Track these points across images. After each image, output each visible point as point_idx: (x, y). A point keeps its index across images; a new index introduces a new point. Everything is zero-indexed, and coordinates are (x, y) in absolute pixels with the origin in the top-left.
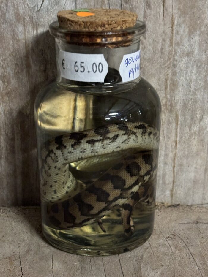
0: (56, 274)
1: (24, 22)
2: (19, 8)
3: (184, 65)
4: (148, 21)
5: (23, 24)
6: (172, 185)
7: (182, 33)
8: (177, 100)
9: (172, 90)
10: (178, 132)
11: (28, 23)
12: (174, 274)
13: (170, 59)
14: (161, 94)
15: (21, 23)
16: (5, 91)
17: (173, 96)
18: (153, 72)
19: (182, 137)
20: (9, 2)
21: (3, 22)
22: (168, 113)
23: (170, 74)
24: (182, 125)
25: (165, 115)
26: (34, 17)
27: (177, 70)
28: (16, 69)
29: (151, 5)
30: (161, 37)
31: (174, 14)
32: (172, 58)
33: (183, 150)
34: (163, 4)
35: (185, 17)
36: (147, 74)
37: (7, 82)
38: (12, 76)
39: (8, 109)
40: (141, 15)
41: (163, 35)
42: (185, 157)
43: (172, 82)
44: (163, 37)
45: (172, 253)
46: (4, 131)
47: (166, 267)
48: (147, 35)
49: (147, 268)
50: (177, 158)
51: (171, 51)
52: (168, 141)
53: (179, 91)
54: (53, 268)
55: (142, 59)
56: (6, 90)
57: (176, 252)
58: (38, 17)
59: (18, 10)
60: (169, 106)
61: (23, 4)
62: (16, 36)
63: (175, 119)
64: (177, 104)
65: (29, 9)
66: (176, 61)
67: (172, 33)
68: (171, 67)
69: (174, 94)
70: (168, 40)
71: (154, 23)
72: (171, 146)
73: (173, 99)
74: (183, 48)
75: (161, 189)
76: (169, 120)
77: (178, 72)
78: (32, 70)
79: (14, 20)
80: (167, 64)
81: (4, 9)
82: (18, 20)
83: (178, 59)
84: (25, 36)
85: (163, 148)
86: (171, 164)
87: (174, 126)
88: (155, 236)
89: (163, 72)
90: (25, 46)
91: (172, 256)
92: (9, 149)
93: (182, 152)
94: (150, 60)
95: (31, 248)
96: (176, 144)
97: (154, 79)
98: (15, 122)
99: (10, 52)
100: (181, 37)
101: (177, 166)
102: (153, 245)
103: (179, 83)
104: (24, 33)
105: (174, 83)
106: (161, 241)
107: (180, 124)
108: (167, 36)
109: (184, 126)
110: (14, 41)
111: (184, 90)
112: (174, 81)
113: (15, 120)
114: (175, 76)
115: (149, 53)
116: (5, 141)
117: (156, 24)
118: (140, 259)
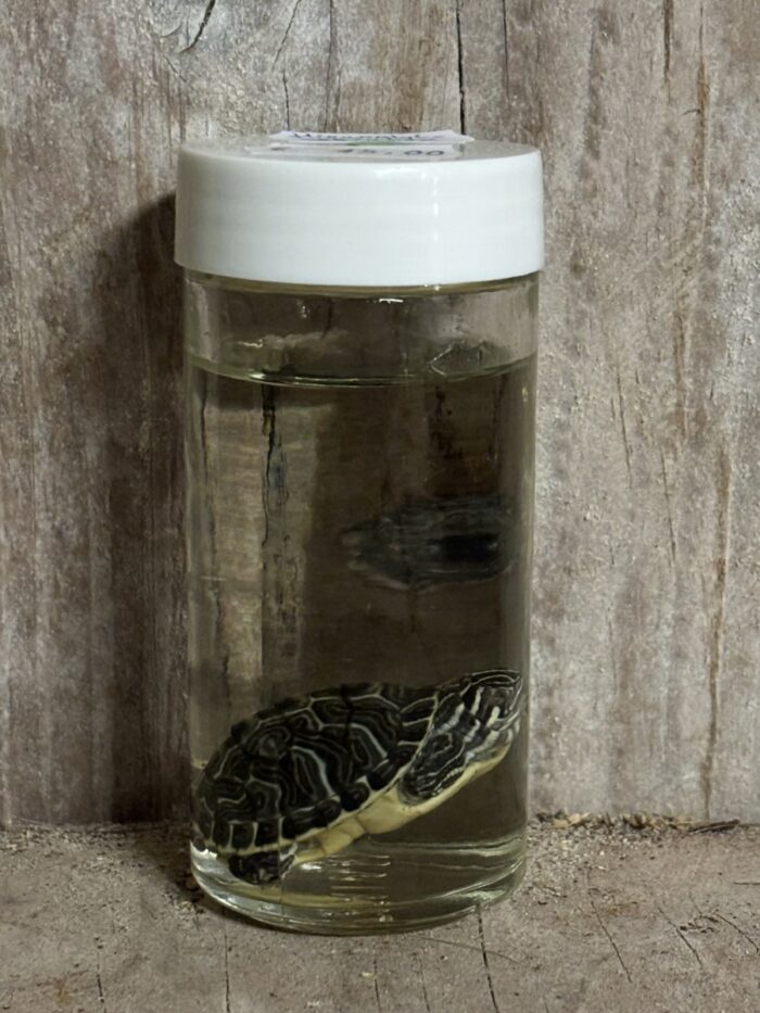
1: (135, 91)
2: (118, 38)
3: (747, 259)
4: (608, 87)
5: (131, 99)
6: (704, 743)
7: (737, 135)
8: (722, 394)
9: (703, 359)
10: (729, 525)
11: (148, 96)
13: (693, 236)
14: (659, 374)
15: (121, 96)
16: (56, 360)
17: (706, 382)
18: (628, 287)
19: (743, 548)
20: (78, 17)
21: (54, 90)
22: (689, 450)
23: (694, 293)
24: (742, 498)
25: (675, 459)
26: (172, 72)
27: (724, 280)
28: (100, 273)
29: (620, 25)
30: (659, 148)
31: (706, 62)
32: (700, 231)
33: (747, 601)
34: (663, 21)
35: (747, 71)
36: (606, 293)
37: (65, 324)
38: (82, 301)
39: (66, 430)
40: (581, 64)
41: (667, 140)
43: (701, 327)
44: (667, 150)
46: (49, 519)
48: (603, 141)
50: (725, 632)
51: (697, 205)
52: (690, 562)
53: (730, 362)
55: (586, 237)
56: (60, 356)
57: (721, 970)
58: (187, 72)
59: (111, 44)
60: (689, 422)
61: (131, 23)
62: (103, 147)
63: (715, 475)
64: (723, 414)
65: (154, 42)
66: (718, 242)
67: (702, 135)
68: (699, 265)
69: (709, 372)
70: (685, 160)
71: (629, 96)
72: (699, 581)
73: (708, 393)
74: (743, 194)
75: (663, 757)
76: (692, 477)
77: (725, 285)
78: (163, 277)
79: (97, 86)
80: (682, 254)
81: (61, 43)
82: (112, 87)
83: (724, 233)
84: (138, 147)
85: (667, 593)
86: (701, 657)
87: (712, 502)
88: (635, 922)
89: (665, 286)
90: (137, 186)
91: (704, 984)
92: (66, 589)
93: (746, 608)
94: (614, 240)
95: (144, 954)
96: (721, 574)
97: (631, 313)
98: (92, 482)
99: (78, 207)
100: (733, 150)
101: (724, 665)
102: (628, 950)
103: (729, 330)
104: (132, 136)
105: (710, 328)
106: (659, 938)
107: (734, 495)
108: (680, 145)
109: (750, 502)
110: (93, 164)
111: (751, 359)
112: (709, 323)
113: (90, 475)
114: (713, 301)
115: (611, 212)
116: (49, 557)
117: (638, 98)
118: (575, 993)
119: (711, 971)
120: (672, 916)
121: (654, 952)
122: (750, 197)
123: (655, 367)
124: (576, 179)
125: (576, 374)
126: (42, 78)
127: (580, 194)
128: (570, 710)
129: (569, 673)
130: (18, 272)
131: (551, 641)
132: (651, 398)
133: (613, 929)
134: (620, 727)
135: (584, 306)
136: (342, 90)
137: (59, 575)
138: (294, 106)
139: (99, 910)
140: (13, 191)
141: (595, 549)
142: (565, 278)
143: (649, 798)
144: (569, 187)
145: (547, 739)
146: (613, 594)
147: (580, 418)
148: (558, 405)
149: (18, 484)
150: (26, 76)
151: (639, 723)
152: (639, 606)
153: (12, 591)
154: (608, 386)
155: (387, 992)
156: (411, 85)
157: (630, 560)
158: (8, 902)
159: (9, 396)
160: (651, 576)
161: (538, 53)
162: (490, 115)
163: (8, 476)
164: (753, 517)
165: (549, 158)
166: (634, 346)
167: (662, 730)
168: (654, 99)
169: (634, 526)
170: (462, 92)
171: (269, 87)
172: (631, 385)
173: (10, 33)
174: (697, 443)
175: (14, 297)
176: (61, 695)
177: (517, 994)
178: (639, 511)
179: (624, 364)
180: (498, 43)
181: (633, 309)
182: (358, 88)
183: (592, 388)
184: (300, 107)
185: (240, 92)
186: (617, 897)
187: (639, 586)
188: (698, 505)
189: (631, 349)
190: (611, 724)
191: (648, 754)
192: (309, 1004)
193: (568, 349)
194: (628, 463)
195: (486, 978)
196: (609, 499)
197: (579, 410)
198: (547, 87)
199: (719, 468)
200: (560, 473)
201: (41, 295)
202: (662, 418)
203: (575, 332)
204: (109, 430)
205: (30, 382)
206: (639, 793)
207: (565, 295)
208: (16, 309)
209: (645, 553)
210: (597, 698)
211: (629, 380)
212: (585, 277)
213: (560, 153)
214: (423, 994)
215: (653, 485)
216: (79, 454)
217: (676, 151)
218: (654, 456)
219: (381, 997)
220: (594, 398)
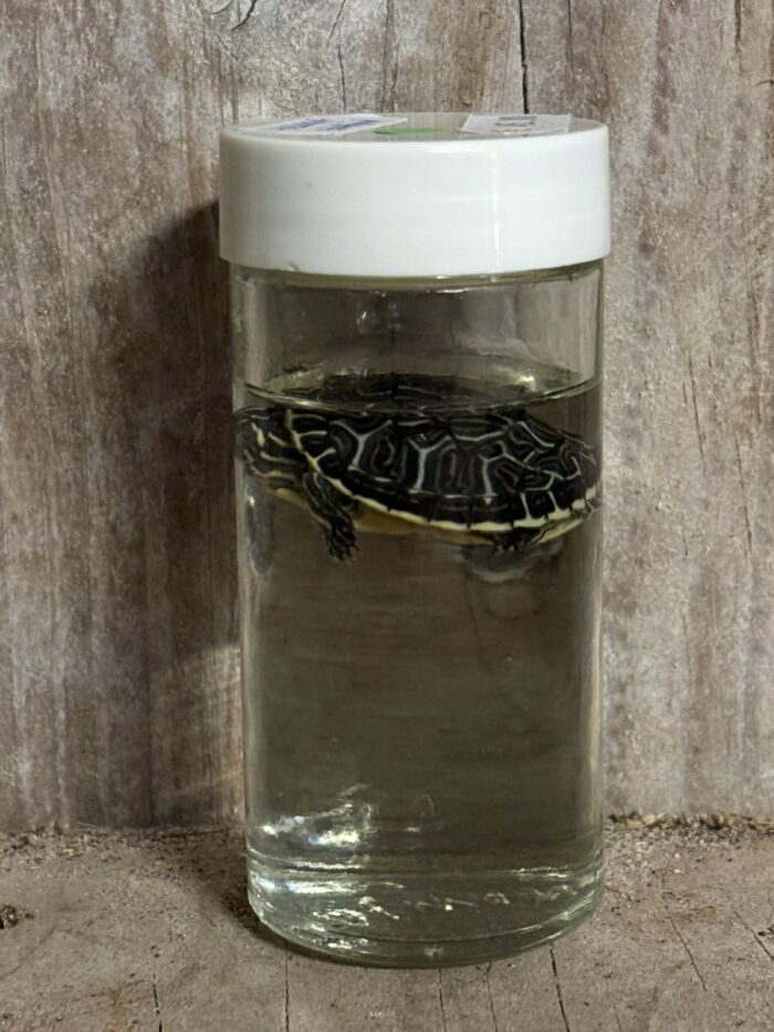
1: (185, 70)
2: (167, 15)
4: (677, 58)
5: (181, 78)
11: (199, 75)
13: (767, 210)
14: (733, 357)
15: (171, 75)
16: (107, 350)
18: (699, 266)
21: (102, 70)
22: (765, 436)
23: (769, 272)
25: (751, 446)
26: (223, 50)
28: (152, 259)
30: (731, 121)
36: (676, 273)
37: (119, 314)
38: (134, 288)
39: (119, 422)
40: (648, 35)
41: (739, 113)
44: (739, 123)
46: (102, 514)
48: (671, 114)
52: (767, 553)
54: (287, 1027)
55: (655, 215)
56: (112, 346)
58: (239, 50)
59: (160, 22)
60: (764, 408)
62: (153, 129)
65: (204, 20)
70: (758, 133)
71: (699, 67)
75: (741, 755)
76: (768, 464)
79: (146, 66)
80: (755, 232)
81: (110, 20)
84: (190, 128)
85: (744, 585)
88: (713, 926)
89: (738, 264)
90: (188, 168)
92: (121, 586)
94: (684, 219)
95: (202, 963)
97: (703, 294)
98: (146, 475)
99: (128, 190)
102: (703, 957)
104: (183, 117)
106: (736, 944)
108: (752, 117)
110: (144, 147)
113: (144, 469)
115: (681, 190)
116: (103, 554)
117: (708, 69)
118: (647, 1003)
120: (749, 921)
121: (730, 959)
123: (729, 350)
124: (644, 154)
125: (647, 358)
126: (89, 59)
127: (648, 170)
128: (644, 706)
129: (641, 669)
130: (67, 259)
131: (623, 636)
132: (724, 382)
133: (688, 935)
134: (695, 724)
135: (654, 287)
136: (400, 65)
137: (114, 572)
138: (350, 83)
139: (157, 917)
140: (62, 176)
141: (668, 540)
142: (635, 257)
143: (727, 798)
144: (637, 163)
145: (620, 736)
146: (687, 587)
147: (650, 404)
148: (627, 391)
149: (71, 479)
150: (73, 57)
151: (716, 720)
152: (714, 599)
153: (66, 589)
154: (680, 370)
155: (451, 1001)
156: (471, 59)
157: (705, 550)
158: (64, 909)
159: (60, 388)
160: (726, 567)
161: (604, 24)
162: (553, 89)
163: (61, 470)
165: (616, 134)
166: (706, 328)
167: (740, 727)
168: (725, 71)
169: (707, 514)
170: (524, 66)
171: (323, 63)
172: (703, 370)
173: (56, 11)
175: (63, 285)
176: (117, 694)
177: (587, 1004)
178: (713, 500)
179: (697, 347)
180: (561, 14)
181: (704, 290)
182: (416, 62)
183: (663, 373)
184: (356, 84)
185: (294, 70)
186: (692, 902)
187: (713, 576)
189: (703, 331)
190: (687, 721)
191: (725, 752)
192: (371, 1014)
193: (637, 332)
194: (701, 450)
195: (555, 987)
196: (682, 487)
197: (650, 396)
198: (613, 59)
200: (630, 460)
201: (91, 284)
202: (736, 403)
203: (645, 314)
204: (163, 421)
205: (82, 373)
206: (716, 792)
207: (634, 275)
208: (66, 298)
209: (720, 544)
210: (672, 694)
211: (702, 364)
212: (654, 257)
213: (626, 128)
214: (489, 1004)
215: (727, 473)
216: (133, 447)
217: (748, 124)
218: (729, 443)
219: (445, 1007)
220: (665, 383)
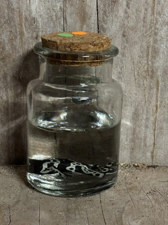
0: (42, 222)
3: (164, 33)
6: (152, 147)
7: (163, 3)
8: (158, 66)
9: (154, 57)
10: (159, 97)
12: (154, 223)
13: (152, 27)
14: (143, 61)
17: (154, 63)
18: (136, 40)
19: (162, 102)
22: (150, 79)
23: (152, 42)
24: (162, 90)
25: (147, 81)
27: (158, 38)
28: (10, 36)
30: (144, 7)
32: (153, 26)
33: (163, 114)
36: (131, 41)
37: (2, 48)
38: (6, 42)
39: (3, 74)
42: (165, 121)
43: (153, 50)
44: (146, 7)
45: (152, 206)
47: (146, 218)
48: (130, 4)
49: (129, 218)
50: (157, 122)
51: (153, 20)
52: (150, 105)
53: (160, 58)
54: (39, 216)
55: (126, 28)
56: (1, 56)
57: (156, 205)
60: (150, 73)
62: (11, 5)
63: (156, 85)
64: (158, 70)
66: (158, 29)
67: (154, 3)
68: (153, 35)
69: (155, 60)
70: (150, 9)
72: (152, 110)
74: (164, 18)
75: (143, 150)
76: (150, 86)
78: (25, 37)
80: (149, 32)
83: (159, 27)
84: (19, 5)
85: (144, 112)
86: (152, 127)
87: (155, 91)
88: (136, 191)
89: (145, 39)
90: (19, 15)
91: (152, 208)
92: (3, 111)
93: (162, 116)
94: (133, 29)
95: (20, 200)
96: (157, 108)
97: (137, 46)
98: (9, 85)
99: (5, 20)
100: (162, 7)
101: (157, 129)
102: (134, 199)
103: (160, 50)
104: (18, 3)
105: (155, 50)
106: (141, 196)
107: (160, 90)
108: (149, 5)
109: (164, 91)
110: (9, 9)
111: (165, 57)
112: (155, 49)
113: (8, 84)
114: (156, 43)
115: (132, 22)
118: (122, 211)
119: (154, 205)
120: (144, 190)
121: (140, 199)
122: (165, 18)
123: (142, 59)
124: (124, 14)
125: (124, 61)
127: (125, 17)
129: (121, 131)
132: (141, 67)
133: (131, 193)
134: (132, 143)
135: (126, 44)
137: (1, 108)
139: (10, 188)
141: (127, 102)
142: (121, 37)
143: (139, 160)
144: (122, 16)
146: (131, 113)
147: (124, 71)
148: (119, 68)
151: (137, 143)
152: (137, 116)
154: (131, 64)
157: (136, 104)
160: (140, 108)
164: (164, 95)
165: (117, 9)
166: (137, 54)
167: (142, 144)
169: (136, 96)
172: (136, 63)
174: (152, 77)
176: (2, 135)
177: (108, 211)
178: (138, 93)
179: (135, 58)
183: (127, 64)
186: (132, 185)
187: (138, 111)
188: (152, 92)
190: (131, 143)
191: (139, 150)
193: (122, 55)
194: (135, 82)
195: (101, 207)
196: (131, 90)
197: (124, 69)
199: (157, 83)
202: (143, 71)
203: (123, 51)
204: (13, 73)
206: (137, 158)
207: (121, 42)
209: (139, 103)
210: (127, 137)
211: (136, 62)
212: (126, 37)
213: (120, 7)
214: (86, 211)
215: (141, 87)
216: (6, 79)
217: (148, 7)
218: (142, 80)
219: (76, 211)
220: (128, 67)
